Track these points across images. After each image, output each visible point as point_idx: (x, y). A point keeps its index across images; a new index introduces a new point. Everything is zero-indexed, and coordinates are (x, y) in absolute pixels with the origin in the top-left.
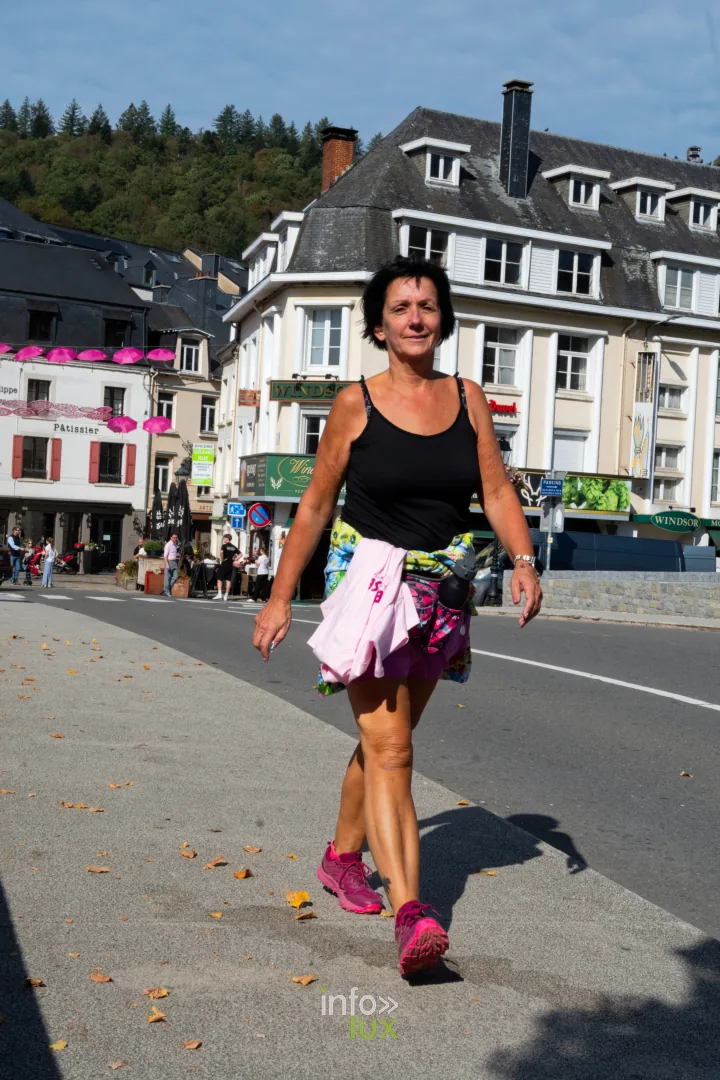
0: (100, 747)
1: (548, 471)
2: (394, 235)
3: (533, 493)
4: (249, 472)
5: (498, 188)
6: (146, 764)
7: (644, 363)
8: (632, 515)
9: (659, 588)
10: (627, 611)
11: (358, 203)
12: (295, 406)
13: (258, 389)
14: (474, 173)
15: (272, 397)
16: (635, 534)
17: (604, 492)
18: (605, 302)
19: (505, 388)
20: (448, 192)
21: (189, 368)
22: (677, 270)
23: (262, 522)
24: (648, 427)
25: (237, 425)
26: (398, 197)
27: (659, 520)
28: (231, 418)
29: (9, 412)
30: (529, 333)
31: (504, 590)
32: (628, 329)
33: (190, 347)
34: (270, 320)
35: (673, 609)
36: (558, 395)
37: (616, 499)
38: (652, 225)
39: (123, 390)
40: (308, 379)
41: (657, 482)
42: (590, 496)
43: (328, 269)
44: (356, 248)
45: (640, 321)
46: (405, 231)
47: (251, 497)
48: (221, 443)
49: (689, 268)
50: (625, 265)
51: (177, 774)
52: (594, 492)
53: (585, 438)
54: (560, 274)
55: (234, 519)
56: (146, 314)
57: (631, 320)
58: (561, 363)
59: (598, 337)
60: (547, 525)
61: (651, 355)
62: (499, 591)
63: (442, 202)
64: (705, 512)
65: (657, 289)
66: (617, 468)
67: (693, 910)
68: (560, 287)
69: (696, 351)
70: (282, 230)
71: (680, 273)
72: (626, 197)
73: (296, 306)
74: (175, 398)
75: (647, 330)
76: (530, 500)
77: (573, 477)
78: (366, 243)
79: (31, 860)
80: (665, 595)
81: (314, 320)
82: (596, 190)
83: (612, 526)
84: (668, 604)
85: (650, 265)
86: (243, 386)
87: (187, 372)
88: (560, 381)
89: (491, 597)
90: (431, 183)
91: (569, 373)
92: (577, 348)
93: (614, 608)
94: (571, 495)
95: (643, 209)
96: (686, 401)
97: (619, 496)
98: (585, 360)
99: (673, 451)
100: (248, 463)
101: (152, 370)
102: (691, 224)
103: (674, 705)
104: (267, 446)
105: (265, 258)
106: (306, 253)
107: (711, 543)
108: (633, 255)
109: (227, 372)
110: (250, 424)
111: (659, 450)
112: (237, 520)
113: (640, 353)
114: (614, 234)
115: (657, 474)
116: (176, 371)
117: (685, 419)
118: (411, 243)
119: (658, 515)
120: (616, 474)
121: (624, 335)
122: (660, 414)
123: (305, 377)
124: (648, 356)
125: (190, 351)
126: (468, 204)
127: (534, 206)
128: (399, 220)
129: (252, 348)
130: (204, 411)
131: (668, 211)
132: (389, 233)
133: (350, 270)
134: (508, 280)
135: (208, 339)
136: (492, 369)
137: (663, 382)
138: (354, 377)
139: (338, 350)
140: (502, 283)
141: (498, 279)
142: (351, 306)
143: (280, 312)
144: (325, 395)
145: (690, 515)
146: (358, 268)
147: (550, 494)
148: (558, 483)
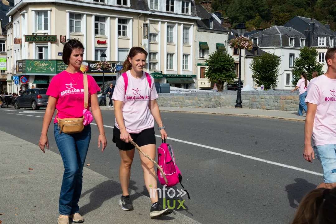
0: (2, 179)
1: (118, 62)
3: (113, 69)
4: (19, 66)
7: (145, 27)
12: (34, 43)
13: (20, 38)
15: (26, 41)
18: (132, 8)
23: (25, 82)
24: (147, 47)
25: (14, 50)
28: (11, 47)
30: (109, 18)
31: (107, 100)
32: (139, 16)
34: (23, 15)
35: (160, 105)
36: (119, 38)
40: (38, 35)
41: (150, 64)
45: (143, 14)
47: (21, 74)
48: (8, 56)
55: (15, 81)
57: (140, 13)
58: (119, 27)
59: (130, 19)
61: (147, 24)
62: (105, 101)
64: (165, 72)
65: (147, 4)
67: (201, 218)
68: (118, 3)
69: (160, 23)
73: (32, 11)
75: (146, 16)
76: (112, 71)
81: (38, 15)
86: (15, 37)
88: (119, 33)
89: (102, 103)
91: (122, 31)
92: (123, 23)
96: (158, 38)
98: (127, 26)
99: (155, 54)
100: (19, 63)
104: (25, 57)
107: (167, 82)
109: (9, 32)
110: (19, 50)
111: (150, 54)
112: (17, 81)
113: (143, 24)
115: (151, 61)
117: (158, 44)
119: (151, 74)
121: (138, 19)
122: (151, 43)
123: (37, 34)
124: (146, 25)
129: (17, 24)
134: (101, 1)
135: (1, 21)
136: (98, 30)
137: (151, 32)
138: (53, 34)
139: (47, 25)
140: (99, 2)
141: (98, 1)
142: (51, 11)
143: (27, 13)
144: (44, 40)
145: (161, 74)
147: (119, 70)
148: (121, 66)
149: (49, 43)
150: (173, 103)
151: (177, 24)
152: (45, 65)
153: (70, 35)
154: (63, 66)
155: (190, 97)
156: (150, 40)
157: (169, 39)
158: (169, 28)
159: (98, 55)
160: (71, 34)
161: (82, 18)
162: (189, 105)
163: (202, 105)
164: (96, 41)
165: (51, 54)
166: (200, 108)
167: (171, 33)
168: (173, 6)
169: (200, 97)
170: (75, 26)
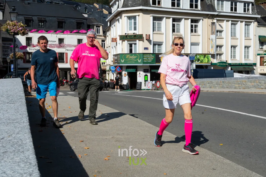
0: (103, 138)
1: (191, 54)
4: (115, 58)
6: (116, 142)
8: (211, 63)
9: (222, 82)
10: (214, 88)
12: (126, 41)
13: (116, 38)
15: (120, 40)
16: (212, 68)
17: (204, 58)
18: (202, 10)
19: (178, 34)
22: (219, 1)
23: (119, 71)
24: (214, 41)
25: (111, 47)
27: (218, 64)
28: (110, 45)
29: (55, 47)
30: (183, 19)
32: (209, 16)
33: (98, 28)
34: (118, 20)
35: (226, 87)
36: (191, 35)
39: (82, 40)
40: (129, 34)
41: (217, 55)
42: (201, 59)
43: (132, 7)
44: (139, 1)
45: (211, 14)
47: (116, 64)
50: (206, 1)
51: (125, 145)
52: (202, 58)
53: (199, 45)
54: (190, 4)
55: (112, 70)
56: (86, 20)
57: (209, 14)
58: (192, 26)
59: (201, 19)
61: (214, 23)
64: (230, 62)
65: (215, 6)
66: (207, 52)
68: (190, 7)
69: (225, 21)
71: (220, 2)
73: (125, 16)
75: (213, 17)
77: (197, 55)
79: (98, 174)
81: (129, 20)
83: (206, 67)
84: (224, 86)
85: (213, 0)
86: (112, 37)
87: (98, 34)
88: (192, 31)
91: (194, 29)
92: (195, 22)
93: (211, 88)
94: (196, 59)
96: (223, 34)
97: (208, 59)
98: (198, 25)
99: (221, 47)
100: (115, 56)
104: (119, 52)
105: (116, 4)
106: (126, 3)
107: (231, 69)
109: (108, 34)
110: (115, 46)
111: (217, 46)
112: (113, 70)
113: (211, 23)
115: (218, 53)
117: (223, 39)
119: (218, 63)
120: (207, 53)
121: (207, 18)
122: (217, 38)
123: (128, 34)
124: (213, 23)
125: (98, 29)
129: (114, 28)
130: (102, 44)
133: (138, 6)
134: (177, 6)
135: (102, 26)
136: (175, 29)
137: (217, 29)
138: (140, 33)
139: (136, 27)
141: (175, 6)
142: (139, 16)
143: (121, 18)
144: (133, 38)
146: (140, 6)
147: (192, 60)
148: (194, 57)
149: (137, 41)
150: (237, 85)
151: (239, 22)
152: (134, 57)
153: (153, 34)
154: (148, 58)
155: (251, 80)
157: (233, 34)
158: (233, 25)
160: (153, 33)
161: (162, 20)
162: (251, 87)
163: (262, 87)
165: (139, 49)
166: (261, 89)
167: (235, 29)
168: (237, 7)
169: (260, 80)
170: (157, 27)
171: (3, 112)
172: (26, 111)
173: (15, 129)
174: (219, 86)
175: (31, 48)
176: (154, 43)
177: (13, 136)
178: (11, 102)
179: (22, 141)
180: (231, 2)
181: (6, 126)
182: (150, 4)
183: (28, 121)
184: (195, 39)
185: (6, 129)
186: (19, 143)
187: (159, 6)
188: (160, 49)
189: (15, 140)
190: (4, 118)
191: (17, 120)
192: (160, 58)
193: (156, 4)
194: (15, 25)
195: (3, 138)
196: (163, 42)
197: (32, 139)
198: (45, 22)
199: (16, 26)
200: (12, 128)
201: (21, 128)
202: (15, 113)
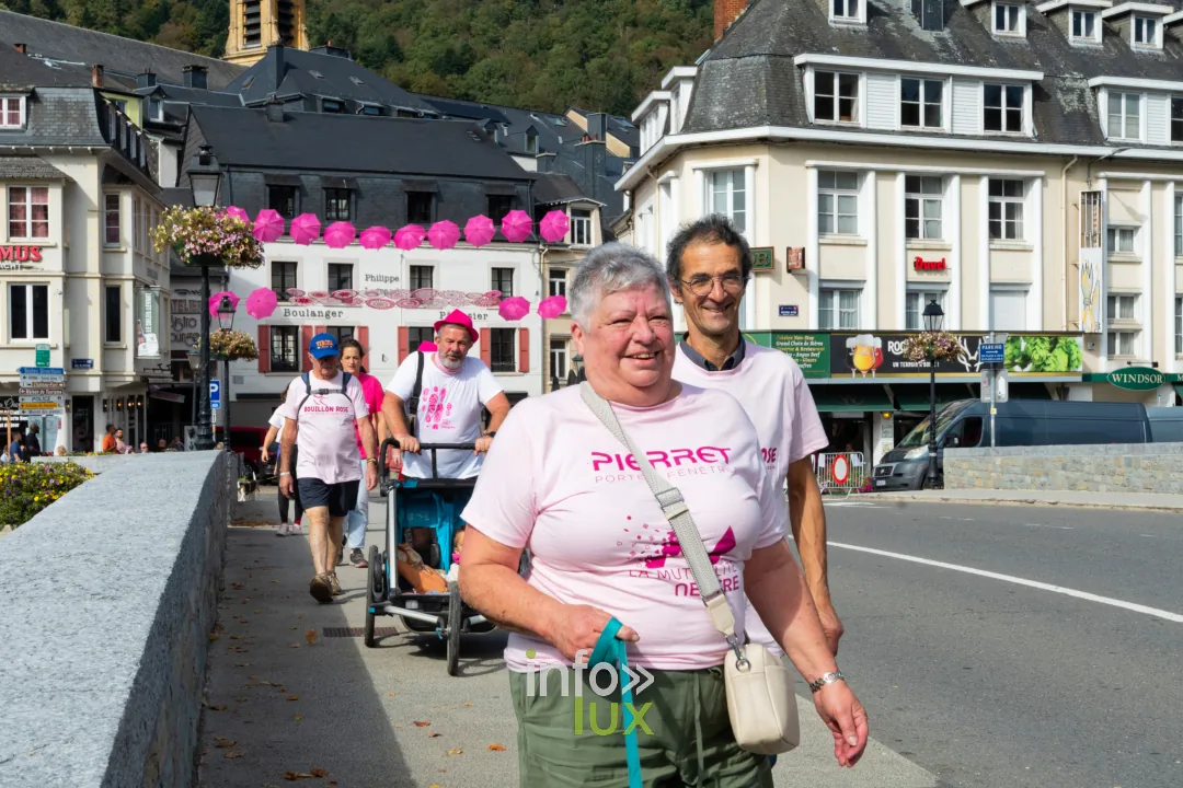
1: (988, 332)
2: (797, 84)
3: (971, 358)
5: (910, 22)
8: (1085, 375)
9: (1122, 462)
10: (1087, 489)
11: (756, 51)
14: (881, 6)
16: (1090, 396)
17: (1051, 351)
18: (1040, 139)
19: (932, 243)
20: (855, 31)
21: (581, 241)
22: (1120, 98)
24: (1098, 275)
26: (800, 42)
27: (1117, 378)
29: (392, 305)
30: (956, 180)
31: (946, 469)
32: (1067, 167)
33: (580, 218)
34: (667, 185)
35: (1140, 486)
36: (993, 247)
37: (1066, 357)
38: (1088, 49)
39: (511, 271)
41: (1112, 335)
42: (1036, 357)
43: (726, 127)
44: (757, 102)
45: (1082, 157)
46: (809, 78)
49: (1134, 94)
50: (1059, 95)
52: (1040, 351)
53: (1026, 292)
54: (985, 110)
56: (531, 186)
57: (1071, 156)
58: (994, 210)
59: (1031, 179)
60: (989, 395)
61: (1096, 194)
62: (940, 471)
63: (849, 43)
64: (1170, 366)
65: (1098, 120)
66: (1065, 324)
68: (987, 126)
69: (1147, 185)
70: (674, 86)
71: (1123, 101)
72: (1057, 18)
73: (694, 170)
74: (568, 275)
75: (1092, 163)
76: (968, 365)
77: (1015, 336)
78: (768, 95)
80: (1130, 470)
81: (715, 184)
82: (1022, 15)
83: (1063, 389)
84: (1133, 479)
85: (1088, 93)
87: (580, 246)
88: (994, 231)
89: (930, 479)
90: (835, 22)
91: (1003, 220)
92: (1006, 195)
93: (1073, 487)
94: (1014, 357)
95: (1077, 31)
96: (1140, 244)
97: (1069, 354)
98: (1021, 205)
99: (1128, 299)
101: (541, 247)
102: (1133, 43)
103: (1156, 623)
105: (656, 117)
106: (702, 110)
107: (1179, 402)
108: (1068, 83)
113: (1083, 193)
114: (1046, 63)
115: (1113, 327)
116: (567, 246)
117: (1140, 263)
118: (817, 91)
119: (1115, 372)
120: (1064, 329)
121: (1063, 175)
122: (1113, 259)
124: (1092, 196)
125: (580, 223)
126: (878, 43)
127: (953, 38)
128: (802, 66)
129: (648, 217)
131: (1107, 32)
132: (793, 80)
133: (751, 126)
134: (928, 123)
135: (600, 209)
136: (917, 221)
137: (1112, 223)
138: (763, 243)
139: (743, 215)
140: (922, 127)
141: (917, 123)
142: (756, 166)
143: (677, 177)
145: (1152, 371)
146: (759, 123)
147: (990, 360)
148: (1000, 348)
153: (820, 244)
154: (795, 352)
156: (1111, 248)
159: (917, 308)
160: (821, 241)
161: (861, 185)
164: (912, 260)
165: (756, 312)
170: (835, 213)
171: (57, 640)
172: (145, 637)
173: (69, 721)
174: (1109, 479)
175: (292, 309)
176: (825, 285)
177: (49, 750)
178: (107, 593)
179: (69, 772)
180: (1173, 101)
181: (43, 705)
182: (806, 116)
183: (131, 684)
184: (1008, 268)
185: (35, 721)
186: (54, 782)
187: (845, 123)
188: (851, 310)
189: (49, 770)
190: (47, 670)
191: (94, 680)
192: (850, 350)
193: (830, 116)
194: (209, 226)
195: (7, 760)
196: (865, 281)
197: (106, 766)
198: (353, 197)
199: (213, 229)
200: (61, 713)
201: (90, 716)
202: (100, 648)
